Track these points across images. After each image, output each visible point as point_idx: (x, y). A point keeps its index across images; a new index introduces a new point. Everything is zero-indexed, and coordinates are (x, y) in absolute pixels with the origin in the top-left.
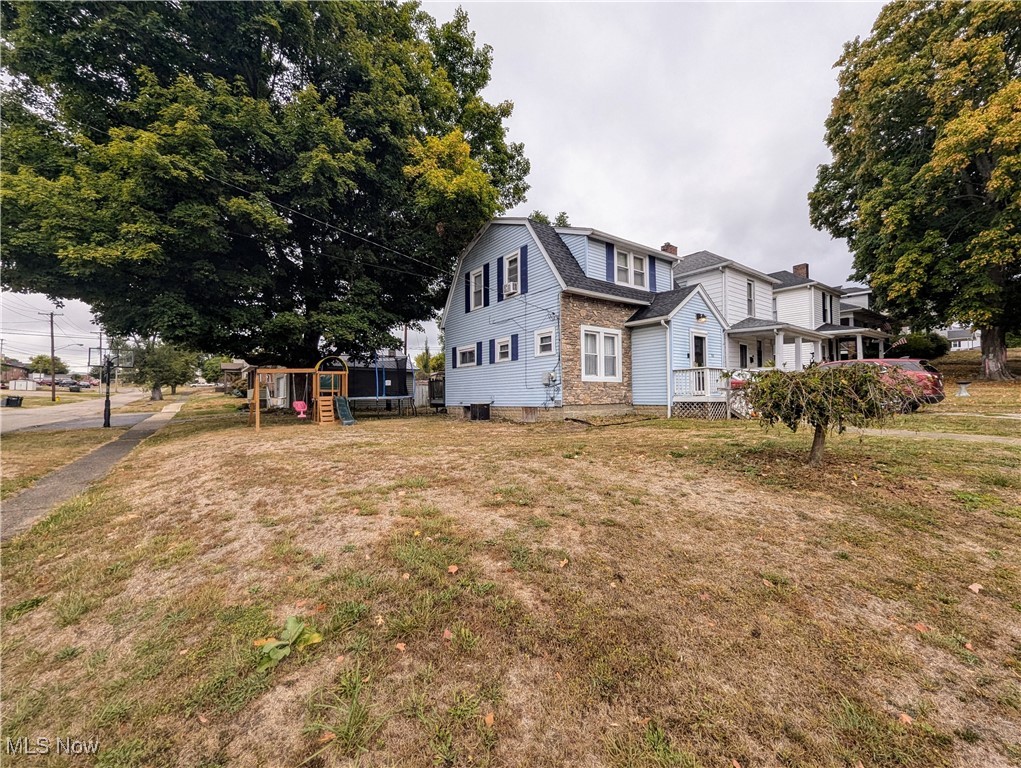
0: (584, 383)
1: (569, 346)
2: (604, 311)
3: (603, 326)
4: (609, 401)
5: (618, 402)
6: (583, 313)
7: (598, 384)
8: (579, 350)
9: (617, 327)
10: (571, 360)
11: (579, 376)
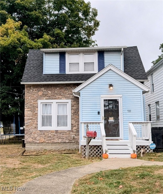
0: (40, 131)
1: (29, 112)
2: (57, 90)
3: (55, 99)
4: (60, 141)
5: (67, 141)
6: (40, 93)
7: (52, 132)
8: (37, 113)
9: (68, 98)
10: (31, 119)
11: (36, 127)
